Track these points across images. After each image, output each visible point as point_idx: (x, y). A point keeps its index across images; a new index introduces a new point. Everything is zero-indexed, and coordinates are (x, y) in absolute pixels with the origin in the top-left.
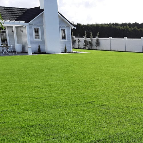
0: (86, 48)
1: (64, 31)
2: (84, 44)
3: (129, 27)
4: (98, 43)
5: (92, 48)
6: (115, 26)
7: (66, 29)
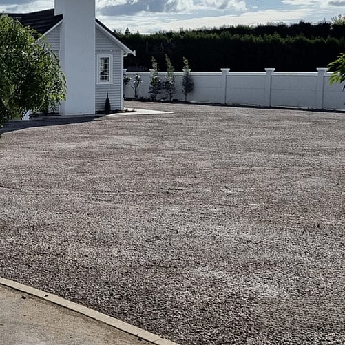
0: (157, 99)
1: (107, 60)
2: (150, 88)
3: (282, 37)
4: (189, 85)
5: (171, 96)
6: (237, 36)
7: (112, 56)
